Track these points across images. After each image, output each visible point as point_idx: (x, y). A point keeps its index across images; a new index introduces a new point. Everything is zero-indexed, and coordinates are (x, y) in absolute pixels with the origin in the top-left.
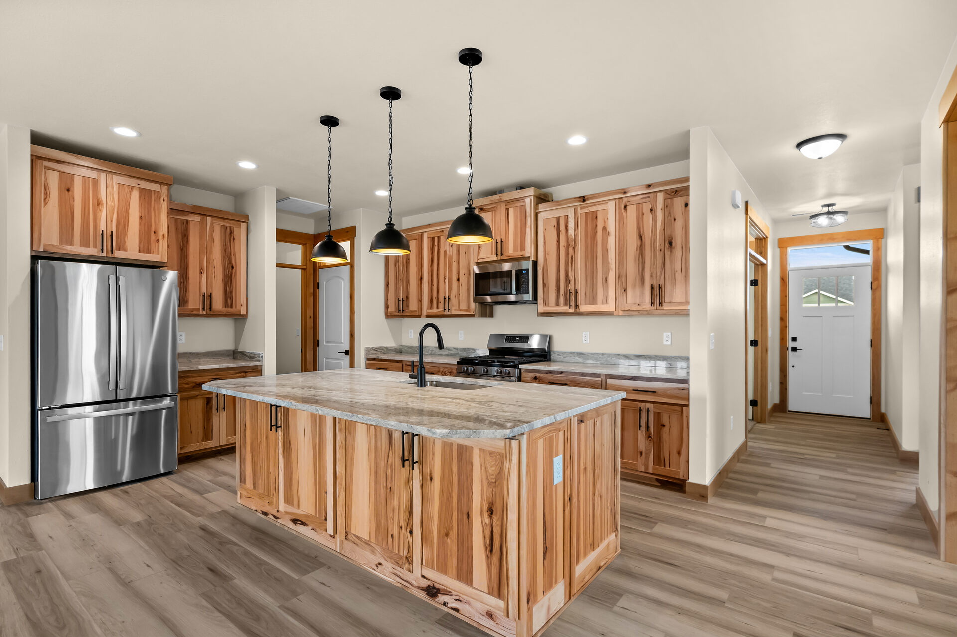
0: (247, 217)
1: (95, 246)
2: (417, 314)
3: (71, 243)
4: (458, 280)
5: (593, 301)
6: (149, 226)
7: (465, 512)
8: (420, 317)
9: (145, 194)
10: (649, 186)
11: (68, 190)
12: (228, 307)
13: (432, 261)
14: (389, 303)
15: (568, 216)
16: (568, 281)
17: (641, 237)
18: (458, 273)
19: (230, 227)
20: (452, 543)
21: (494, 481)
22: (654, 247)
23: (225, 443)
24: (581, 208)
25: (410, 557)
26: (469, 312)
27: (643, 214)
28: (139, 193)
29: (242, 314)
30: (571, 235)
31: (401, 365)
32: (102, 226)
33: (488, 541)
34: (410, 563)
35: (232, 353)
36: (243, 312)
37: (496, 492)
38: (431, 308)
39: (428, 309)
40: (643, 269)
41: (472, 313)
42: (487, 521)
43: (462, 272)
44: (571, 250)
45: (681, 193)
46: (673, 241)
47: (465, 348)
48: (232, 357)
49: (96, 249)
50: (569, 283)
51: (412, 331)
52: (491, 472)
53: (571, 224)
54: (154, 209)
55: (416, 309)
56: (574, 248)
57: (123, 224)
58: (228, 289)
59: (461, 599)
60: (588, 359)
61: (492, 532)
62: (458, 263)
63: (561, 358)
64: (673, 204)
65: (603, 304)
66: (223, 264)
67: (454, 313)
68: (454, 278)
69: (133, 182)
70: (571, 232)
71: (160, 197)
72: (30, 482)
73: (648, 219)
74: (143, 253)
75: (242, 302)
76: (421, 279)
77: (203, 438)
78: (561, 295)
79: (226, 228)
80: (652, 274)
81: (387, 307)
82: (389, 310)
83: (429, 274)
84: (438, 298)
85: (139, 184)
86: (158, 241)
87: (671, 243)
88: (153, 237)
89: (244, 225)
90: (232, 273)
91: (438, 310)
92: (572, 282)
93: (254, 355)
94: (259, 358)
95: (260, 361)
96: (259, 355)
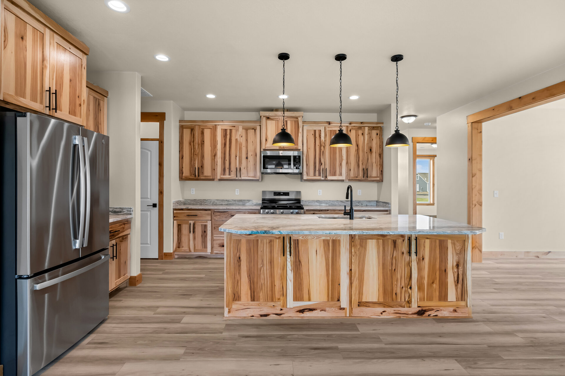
0: (107, 93)
1: (42, 103)
2: (211, 178)
3: (23, 96)
4: (247, 158)
5: (334, 175)
6: (75, 90)
7: (444, 269)
8: (214, 181)
10: (362, 123)
11: (22, 38)
13: (225, 144)
14: (184, 170)
15: (321, 130)
16: (321, 164)
17: (357, 146)
18: (247, 154)
19: (98, 99)
20: (436, 286)
21: (459, 252)
22: (364, 151)
24: (328, 128)
25: (410, 300)
26: (256, 178)
27: (359, 135)
30: (323, 140)
31: (211, 213)
32: (47, 84)
33: (456, 279)
34: (410, 303)
37: (460, 257)
38: (224, 174)
39: (221, 175)
40: (359, 160)
41: (258, 179)
42: (456, 270)
43: (250, 154)
44: (322, 148)
45: (375, 128)
46: (372, 149)
47: (242, 200)
49: (42, 106)
50: (322, 164)
51: (194, 189)
52: (457, 249)
53: (323, 135)
54: (79, 76)
55: (211, 175)
56: (324, 147)
57: (60, 84)
59: (439, 310)
60: (322, 203)
61: (458, 275)
62: (247, 148)
63: (307, 203)
64: (372, 133)
65: (339, 176)
67: (243, 178)
68: (244, 156)
69: (66, 44)
70: (323, 138)
71: (82, 65)
73: (361, 138)
74: (72, 114)
76: (215, 155)
78: (317, 170)
79: (96, 99)
80: (363, 163)
81: (181, 172)
82: (184, 175)
83: (222, 152)
84: (230, 169)
85: (70, 48)
86: (81, 105)
87: (371, 150)
88: (77, 101)
89: (106, 99)
91: (230, 176)
92: (323, 164)
93: (121, 210)
94: (129, 212)
95: (131, 214)
96: (130, 210)
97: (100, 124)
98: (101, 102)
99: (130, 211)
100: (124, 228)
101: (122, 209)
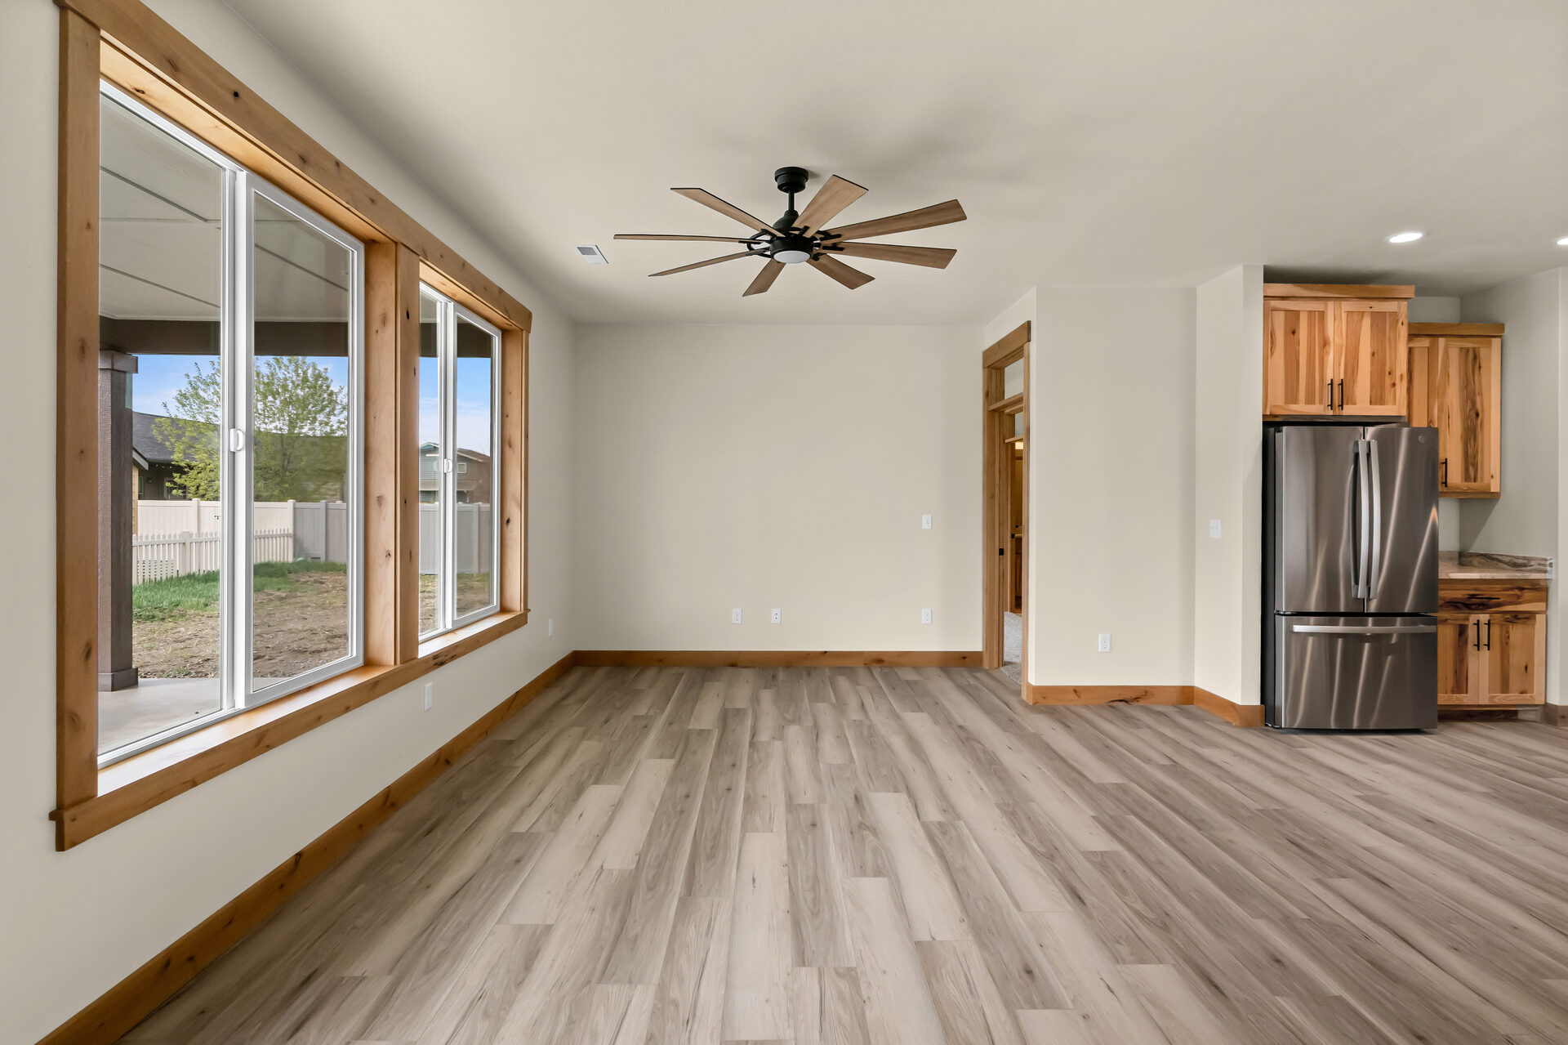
0: (1501, 327)
1: (1321, 402)
3: (1296, 401)
6: (1383, 365)
9: (1378, 319)
11: (1294, 333)
12: (1470, 481)
19: (1474, 349)
23: (1487, 702)
28: (1372, 320)
29: (1492, 491)
32: (1329, 376)
35: (1457, 555)
36: (1494, 488)
48: (1456, 562)
49: (1322, 406)
54: (1390, 341)
57: (1352, 367)
58: (1470, 451)
66: (1463, 409)
69: (1363, 306)
71: (1398, 321)
72: (1259, 704)
74: (1376, 404)
75: (1493, 471)
77: (1453, 688)
79: (1468, 351)
85: (1371, 307)
86: (1394, 385)
88: (1388, 381)
89: (1496, 342)
90: (1476, 423)
93: (1526, 561)
94: (1542, 567)
95: (1546, 572)
96: (1543, 562)
97: (1481, 394)
98: (1483, 353)
99: (1544, 565)
100: (1519, 597)
101: (1529, 559)
